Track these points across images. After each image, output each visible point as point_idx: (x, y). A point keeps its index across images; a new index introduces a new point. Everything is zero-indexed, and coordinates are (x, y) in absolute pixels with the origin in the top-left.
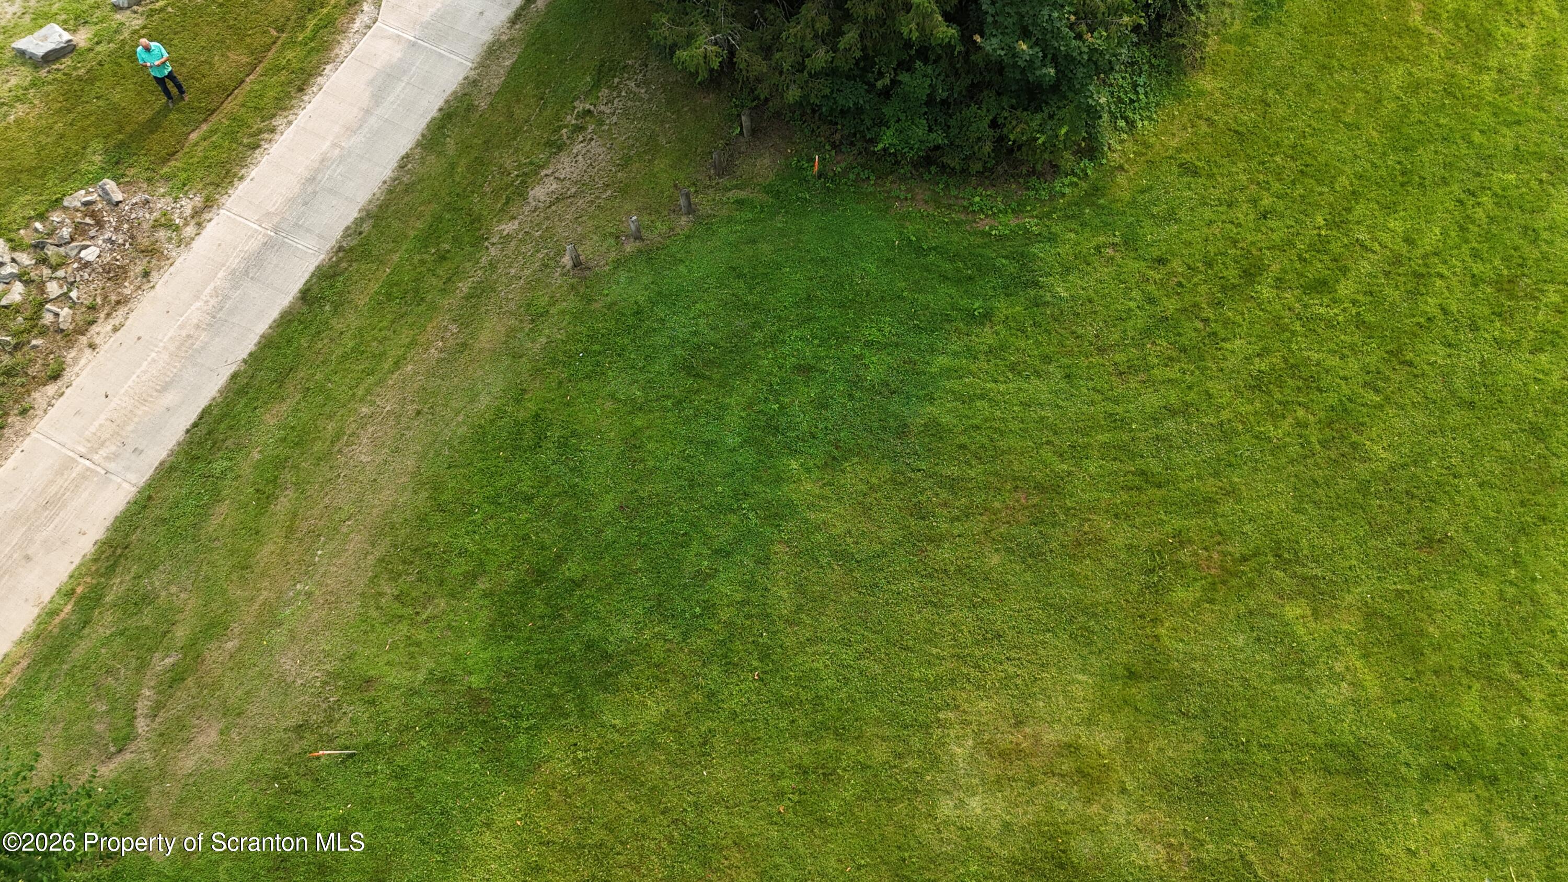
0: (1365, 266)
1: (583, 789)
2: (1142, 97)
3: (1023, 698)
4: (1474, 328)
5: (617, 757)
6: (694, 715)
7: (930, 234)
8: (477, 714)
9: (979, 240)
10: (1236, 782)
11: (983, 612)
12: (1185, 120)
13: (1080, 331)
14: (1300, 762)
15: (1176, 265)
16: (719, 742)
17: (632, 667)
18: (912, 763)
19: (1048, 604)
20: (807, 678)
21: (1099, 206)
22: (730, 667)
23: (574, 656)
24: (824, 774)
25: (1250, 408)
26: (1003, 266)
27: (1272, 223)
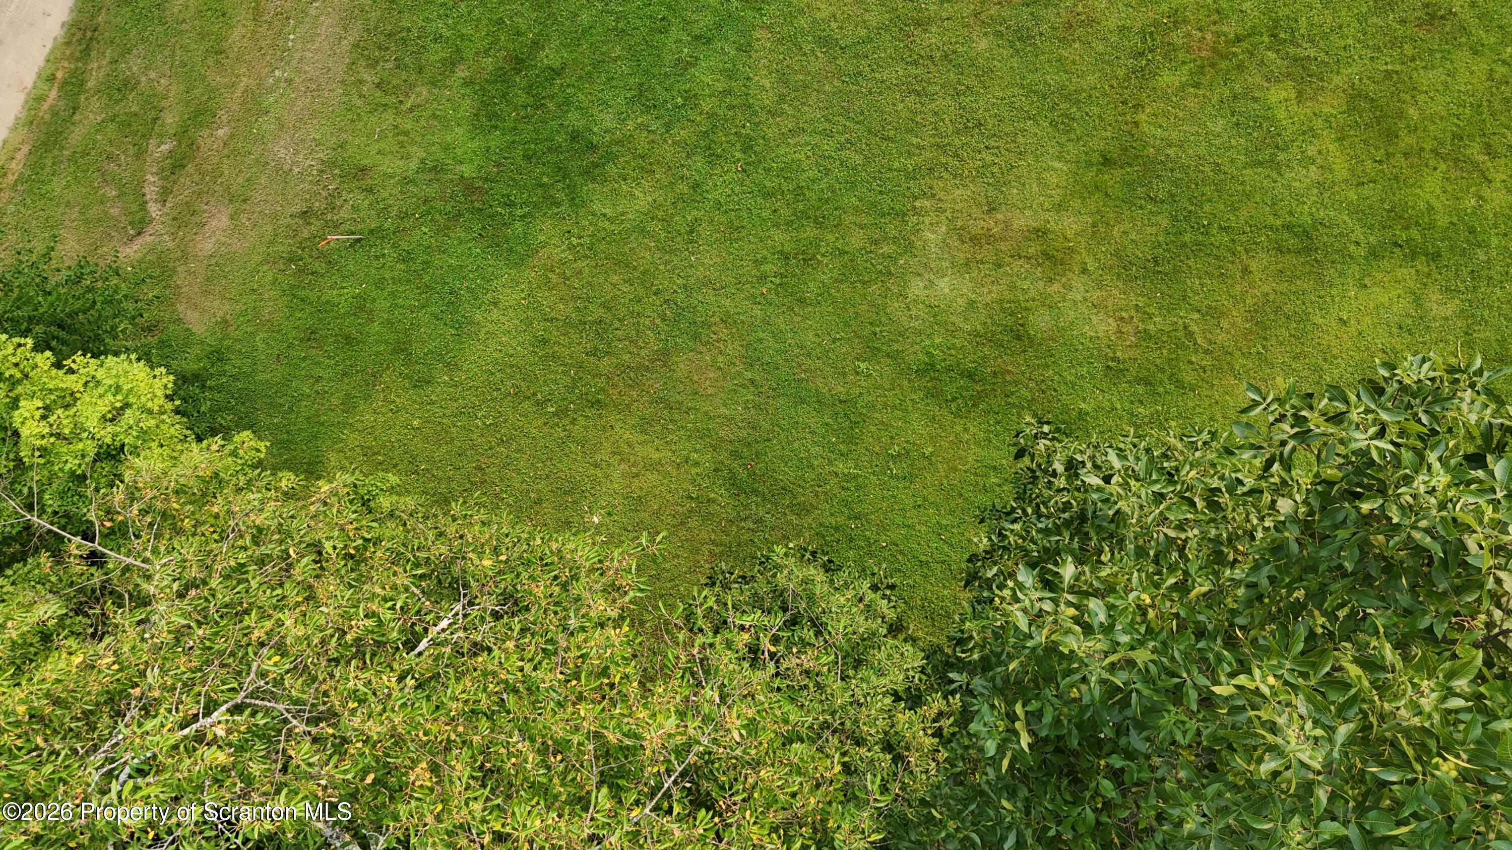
1: (580, 273)
3: (997, 186)
5: (610, 243)
6: (680, 205)
8: (472, 202)
10: (1191, 262)
11: (966, 100)
14: (1255, 243)
16: (705, 230)
17: (617, 157)
18: (886, 249)
19: (1032, 91)
20: (788, 170)
22: (713, 158)
23: (560, 147)
24: (804, 259)
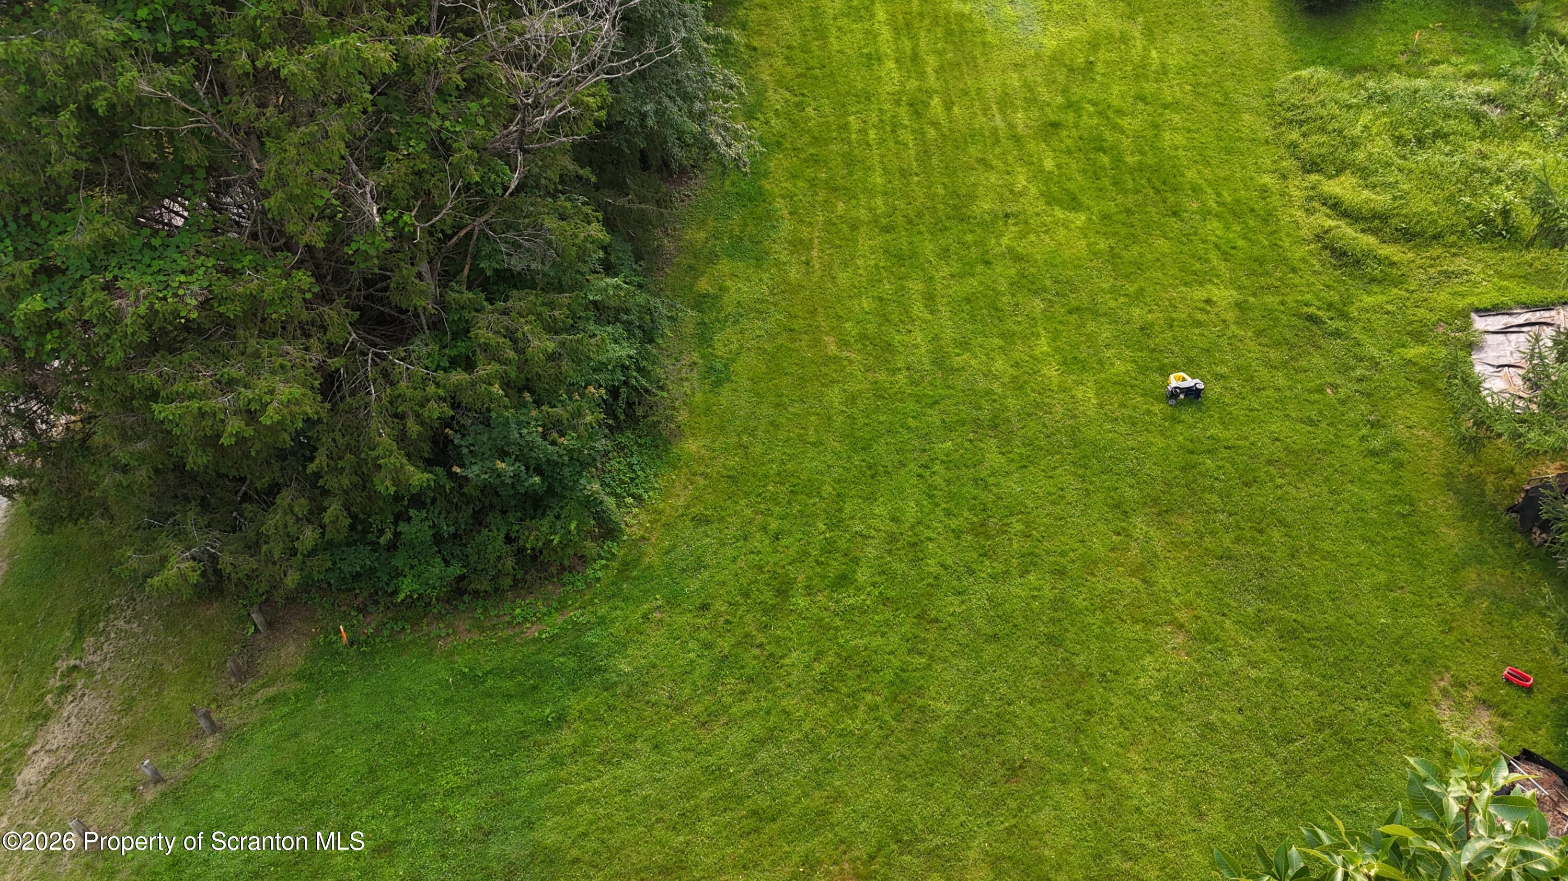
0: (871, 552)
2: (639, 473)
4: (971, 572)
7: (482, 661)
9: (533, 648)
12: (683, 480)
13: (654, 698)
15: (719, 606)
21: (634, 579)
25: (825, 711)
26: (562, 664)
27: (784, 542)
